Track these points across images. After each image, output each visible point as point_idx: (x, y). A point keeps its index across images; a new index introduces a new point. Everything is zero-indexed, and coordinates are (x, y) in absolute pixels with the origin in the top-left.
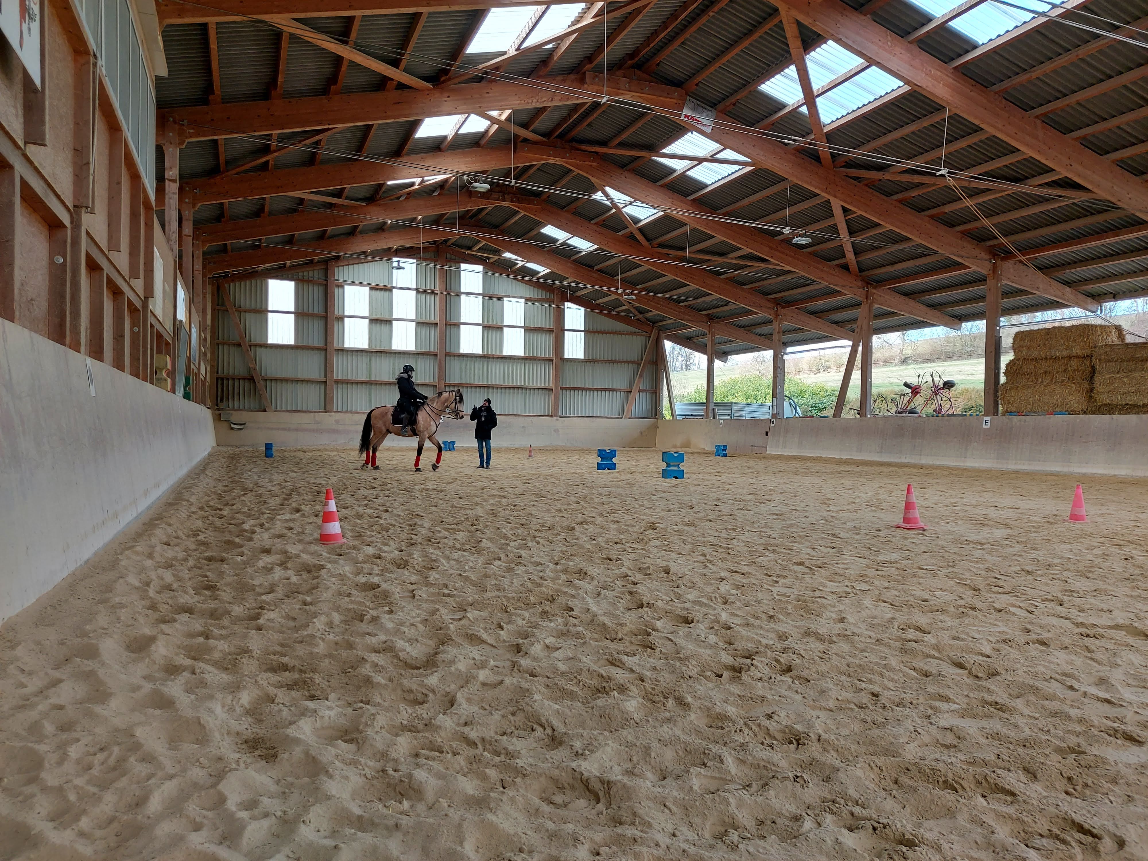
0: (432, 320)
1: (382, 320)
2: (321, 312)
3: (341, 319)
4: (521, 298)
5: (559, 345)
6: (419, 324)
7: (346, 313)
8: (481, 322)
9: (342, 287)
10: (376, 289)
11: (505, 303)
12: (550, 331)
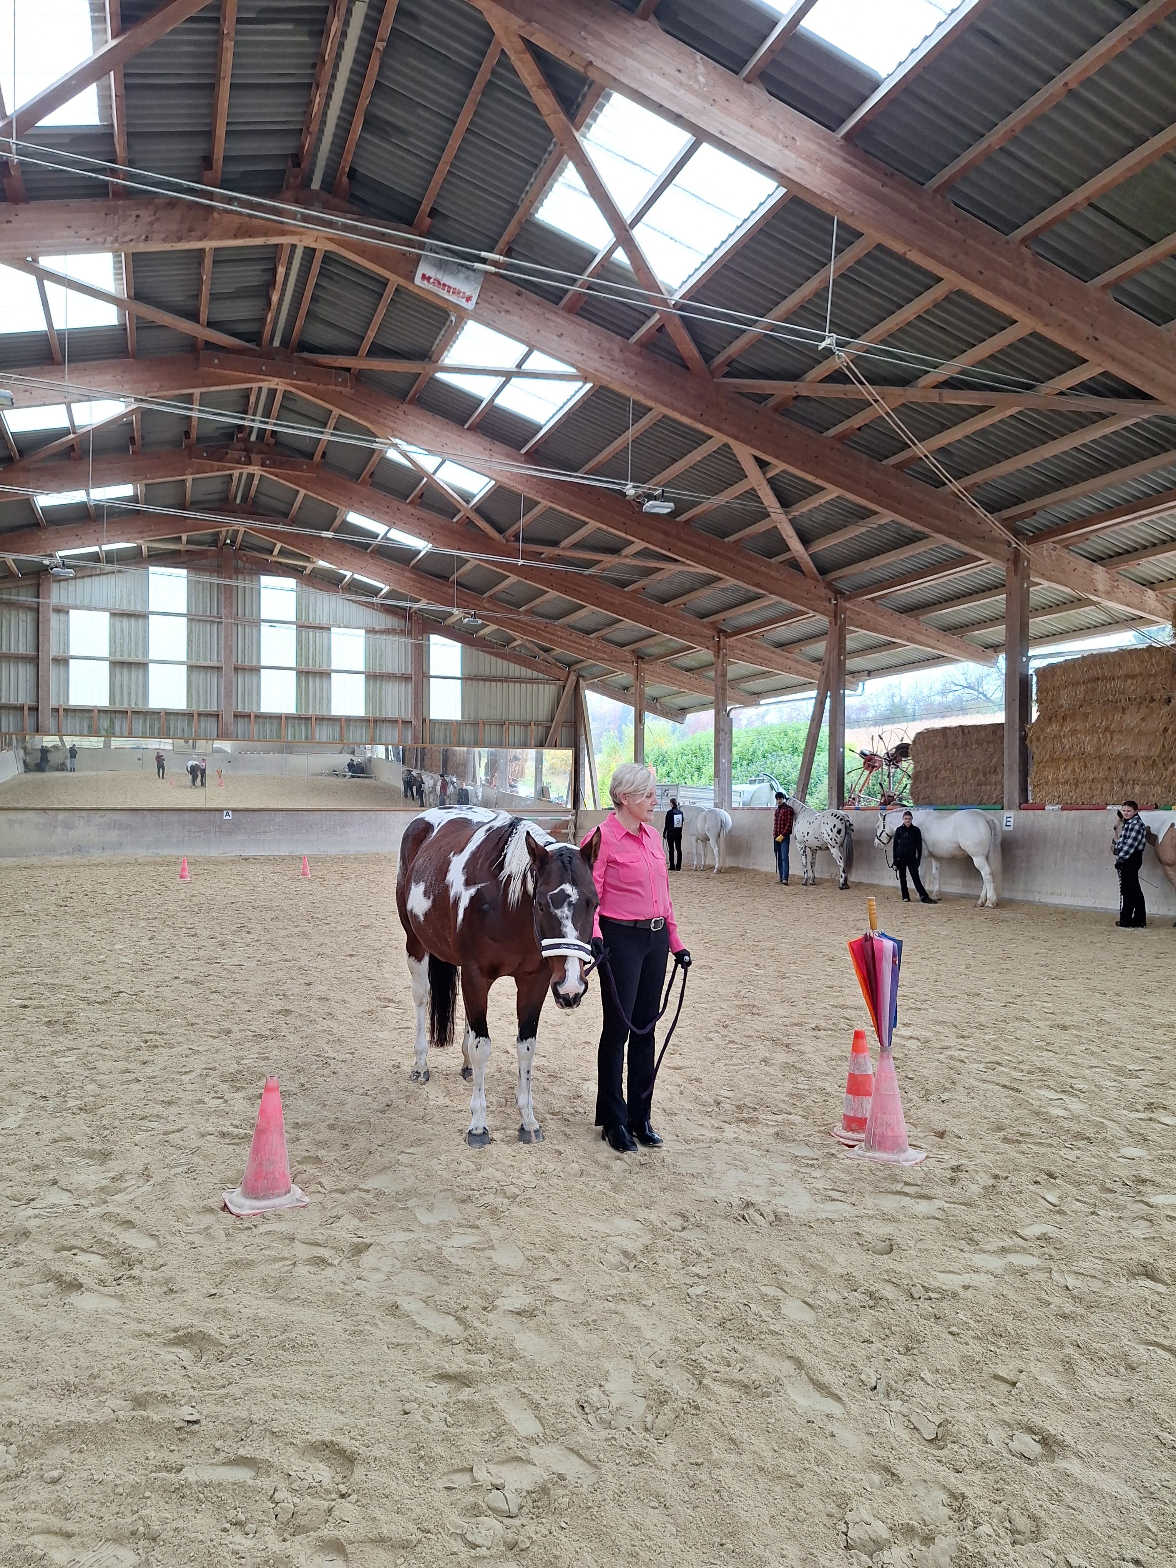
0: (215, 663)
1: (130, 663)
2: (31, 652)
3: (63, 661)
4: (359, 628)
5: (421, 698)
6: (191, 668)
7: (72, 653)
8: (294, 665)
9: (68, 612)
10: (122, 615)
11: (333, 636)
12: (406, 678)
